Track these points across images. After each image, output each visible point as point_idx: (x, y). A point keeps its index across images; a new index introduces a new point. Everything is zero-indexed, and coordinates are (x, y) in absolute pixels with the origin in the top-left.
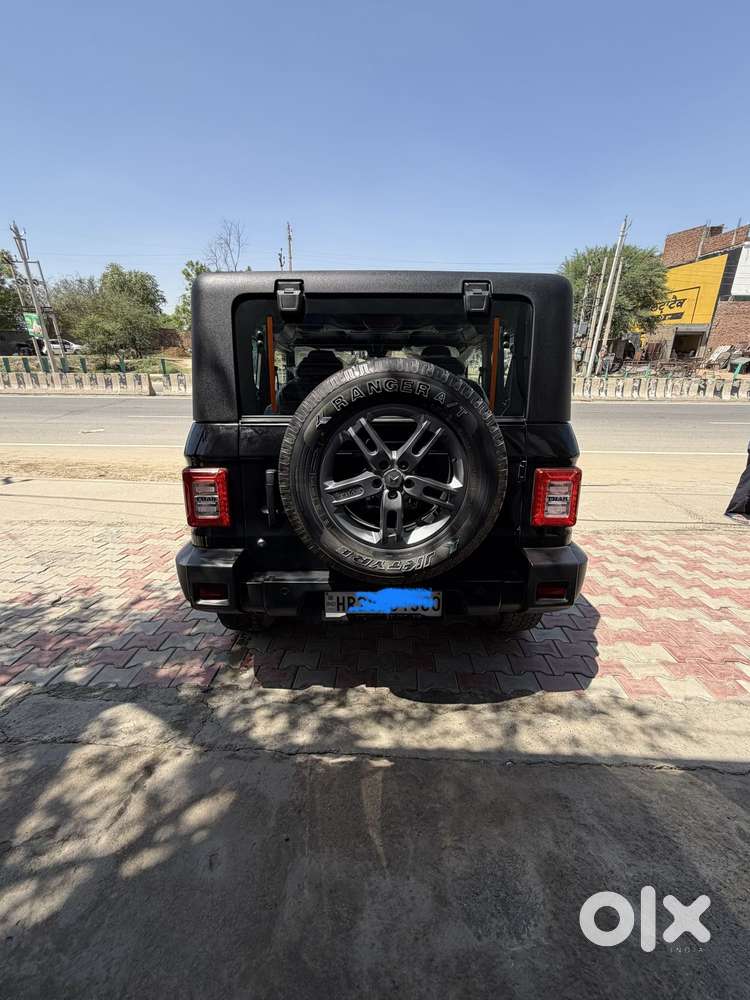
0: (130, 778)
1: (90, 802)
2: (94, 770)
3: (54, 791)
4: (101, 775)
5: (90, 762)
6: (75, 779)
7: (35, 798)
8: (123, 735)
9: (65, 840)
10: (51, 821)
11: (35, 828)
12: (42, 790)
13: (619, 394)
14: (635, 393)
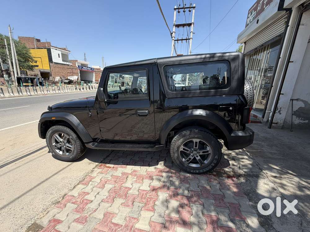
0: (280, 179)
1: (293, 184)
2: (285, 187)
3: (299, 193)
4: (285, 185)
5: (285, 189)
6: (292, 190)
7: (304, 196)
8: (270, 186)
9: (303, 184)
10: (304, 189)
11: (308, 191)
12: (302, 195)
13: (54, 92)
14: (59, 91)
